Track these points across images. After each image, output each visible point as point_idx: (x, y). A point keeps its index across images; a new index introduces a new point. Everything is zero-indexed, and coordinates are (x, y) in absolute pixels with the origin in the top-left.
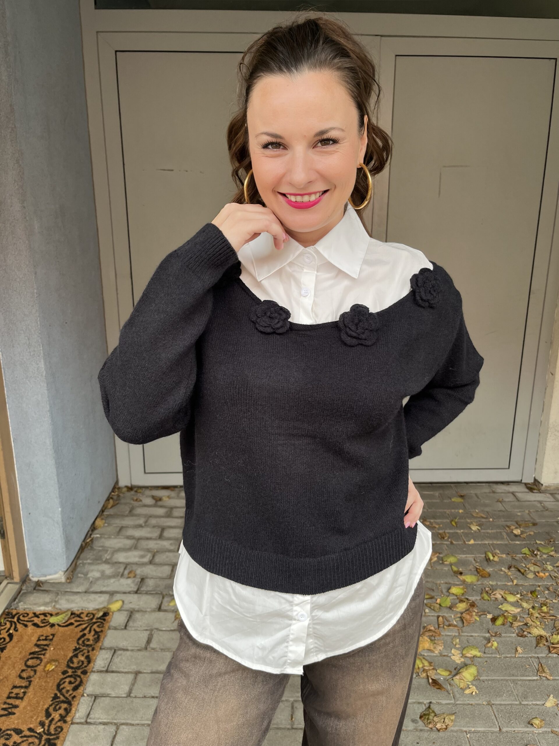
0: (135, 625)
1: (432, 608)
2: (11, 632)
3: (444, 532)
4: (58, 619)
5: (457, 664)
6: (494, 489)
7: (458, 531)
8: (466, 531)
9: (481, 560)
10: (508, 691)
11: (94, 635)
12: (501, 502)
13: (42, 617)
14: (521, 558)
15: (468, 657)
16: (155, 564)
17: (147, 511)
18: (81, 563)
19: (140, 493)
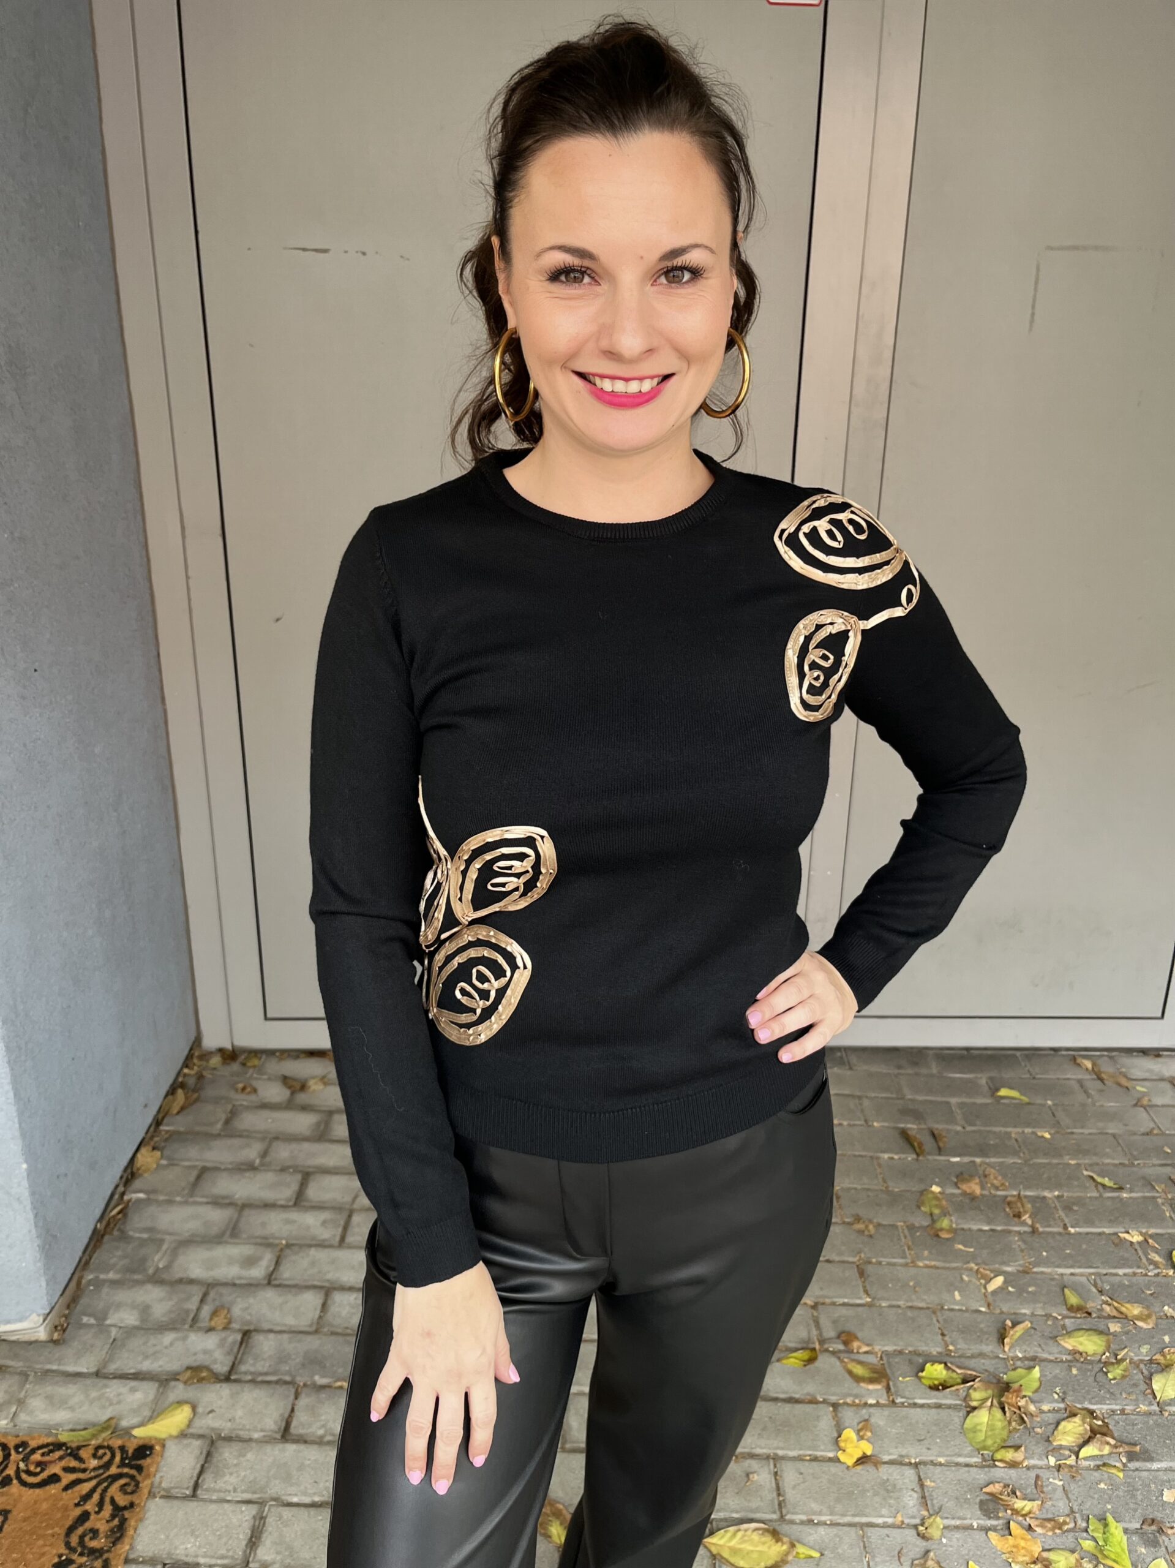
0: (220, 1484)
7: (1049, 1194)
11: (111, 1518)
12: (1146, 1107)
16: (279, 1286)
17: (270, 1121)
18: (90, 1281)
19: (254, 1067)
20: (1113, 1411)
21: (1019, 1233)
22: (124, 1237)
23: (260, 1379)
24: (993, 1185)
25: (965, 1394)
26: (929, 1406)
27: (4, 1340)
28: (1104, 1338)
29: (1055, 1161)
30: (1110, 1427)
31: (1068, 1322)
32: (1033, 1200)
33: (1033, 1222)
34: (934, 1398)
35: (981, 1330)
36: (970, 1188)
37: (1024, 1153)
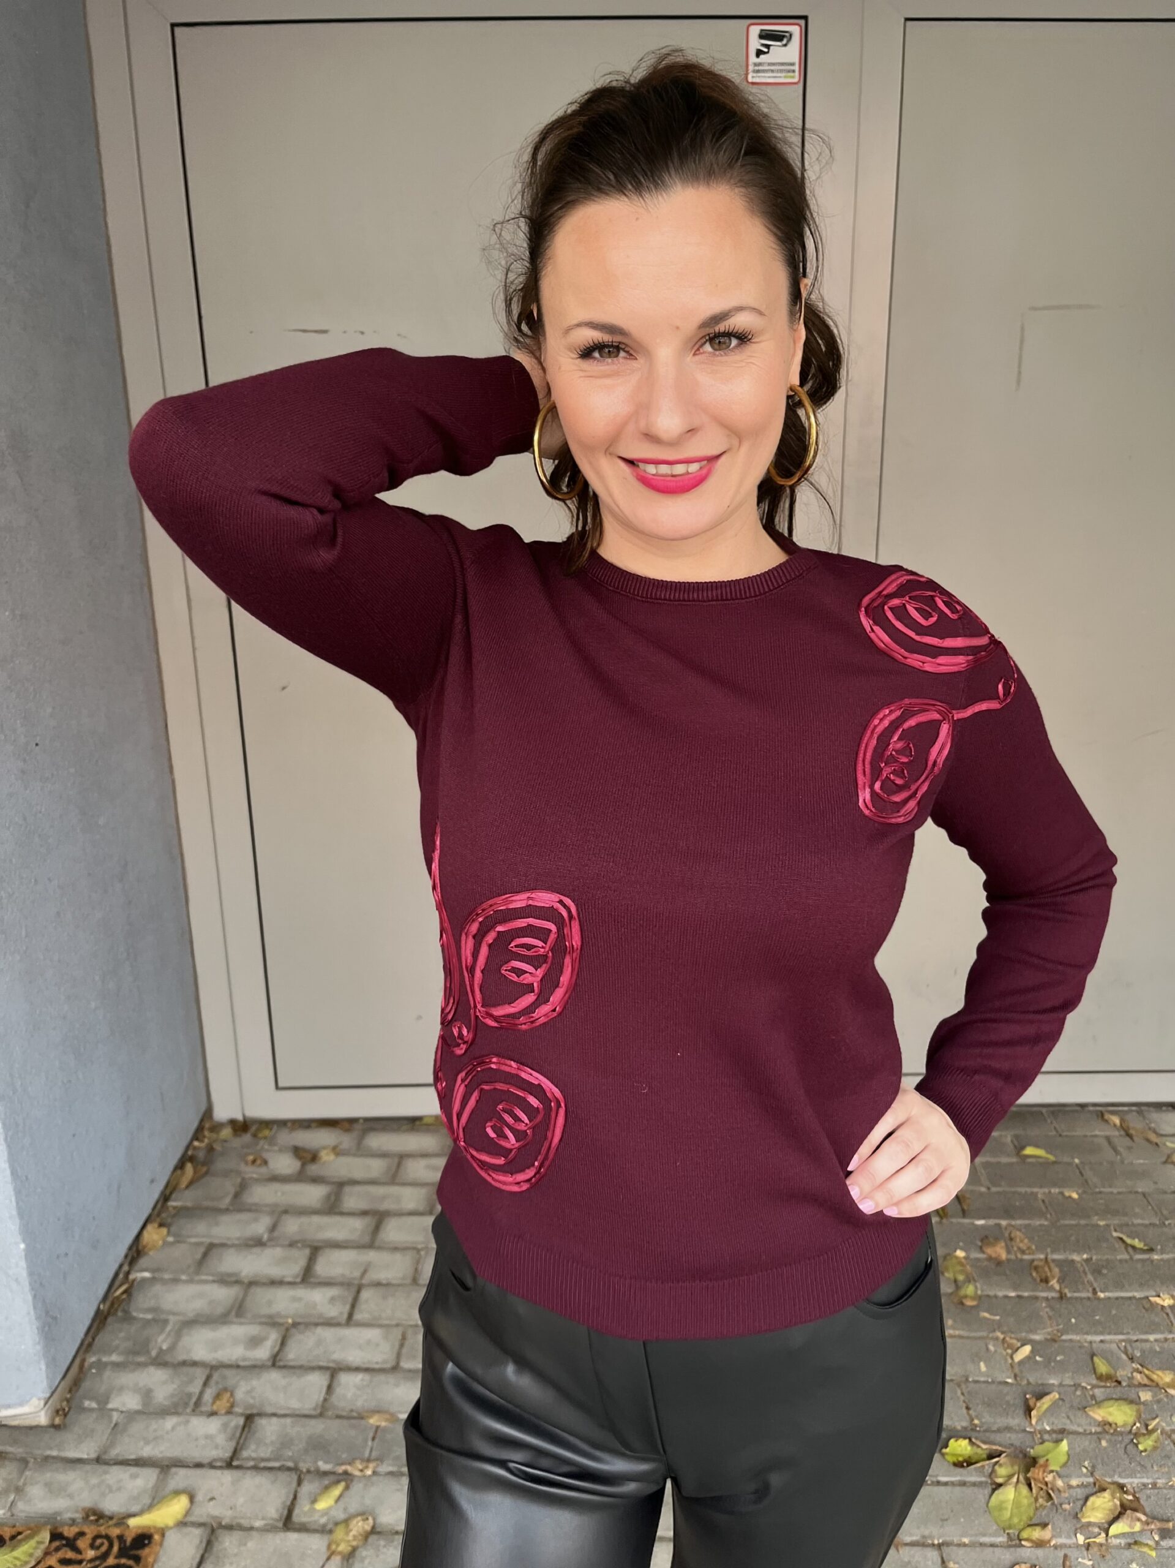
16: (284, 1367)
17: (279, 1194)
18: (94, 1362)
19: (265, 1138)
20: (1145, 1485)
21: (1047, 1299)
22: (128, 1318)
23: (262, 1465)
24: (1019, 1248)
25: (990, 1470)
26: (953, 1484)
27: (5, 1426)
28: (1135, 1407)
29: (1083, 1222)
30: (1142, 1501)
31: (1098, 1392)
32: (1059, 1263)
33: (1060, 1288)
34: (957, 1476)
35: (1008, 1403)
36: (996, 1252)
37: (1051, 1214)
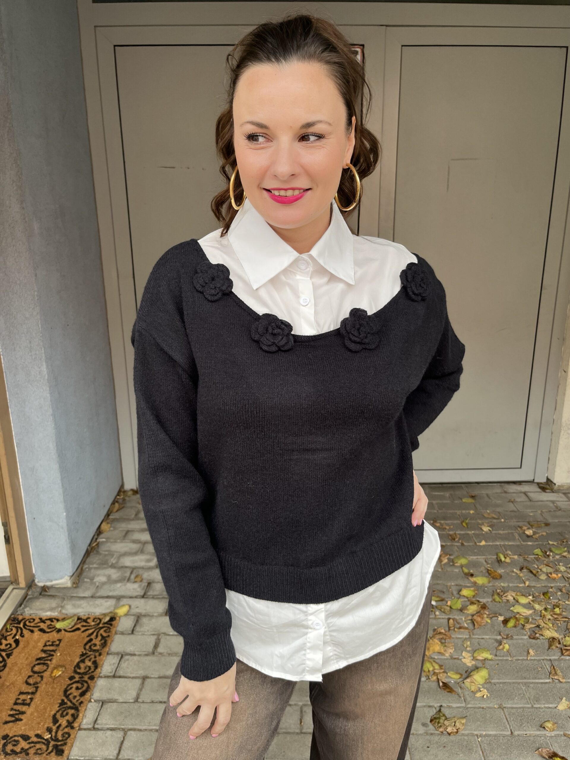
0: (142, 629)
1: (443, 610)
2: (17, 637)
3: (455, 533)
4: (65, 624)
5: (468, 667)
6: (505, 490)
7: (469, 532)
8: (477, 532)
9: (492, 562)
10: (519, 694)
11: (101, 640)
12: (512, 502)
13: (48, 622)
14: (533, 559)
15: (479, 660)
18: (87, 567)
22: (98, 553)
23: (155, 597)
27: (55, 588)
